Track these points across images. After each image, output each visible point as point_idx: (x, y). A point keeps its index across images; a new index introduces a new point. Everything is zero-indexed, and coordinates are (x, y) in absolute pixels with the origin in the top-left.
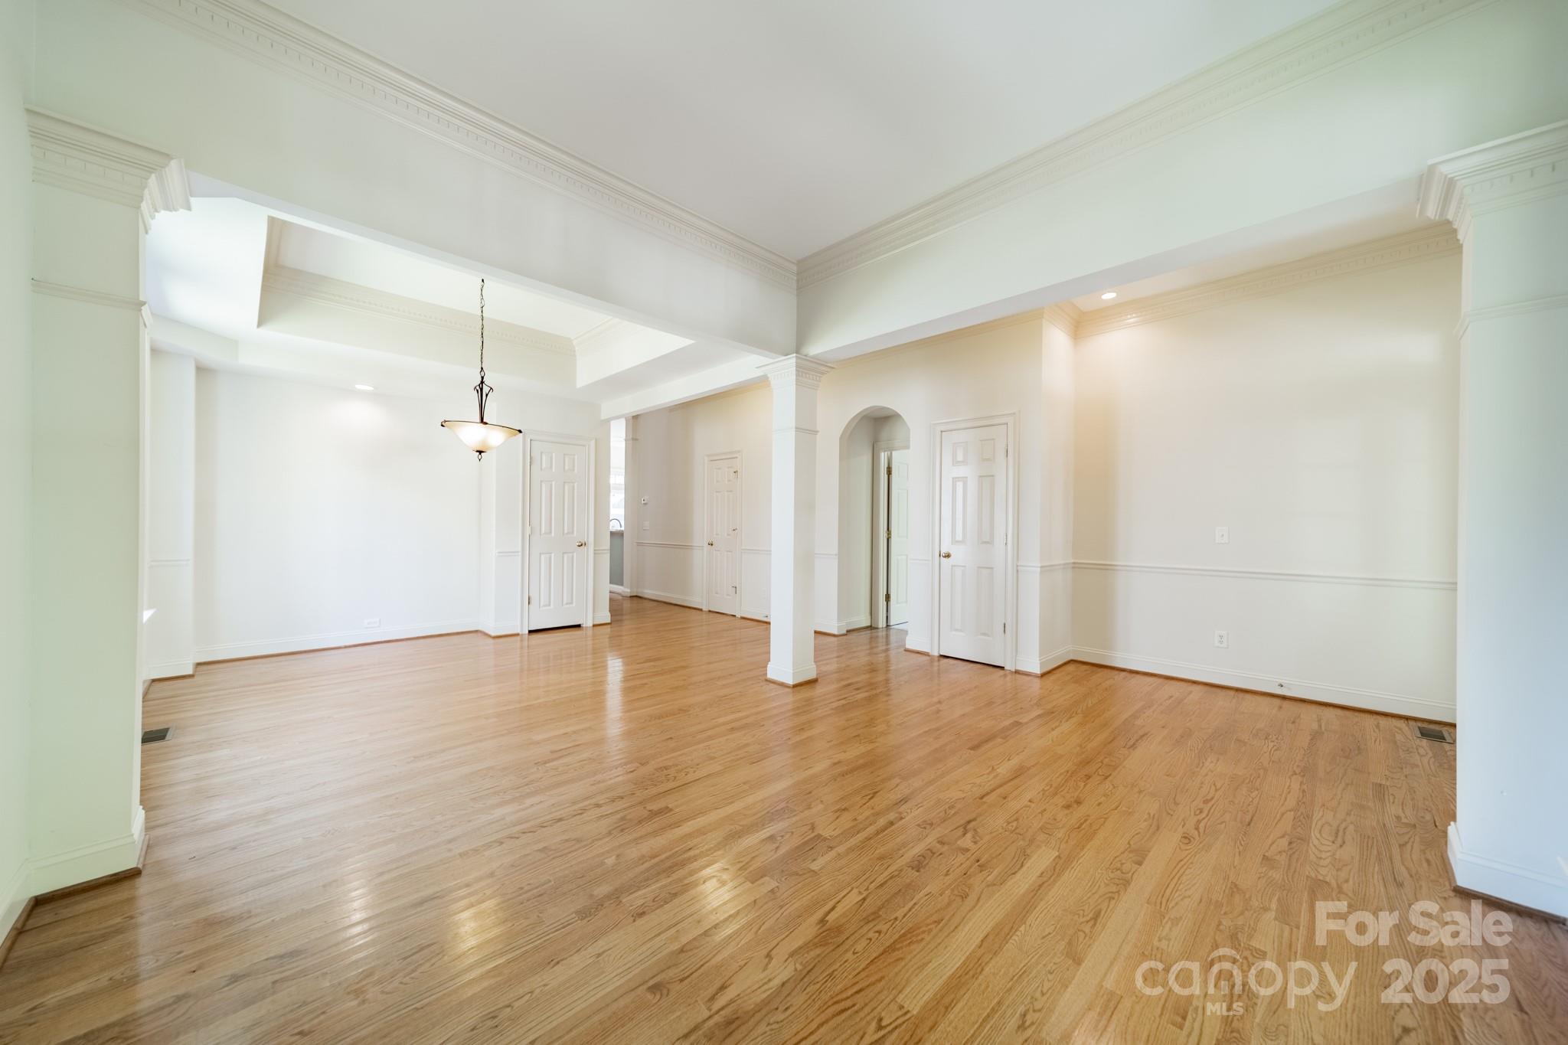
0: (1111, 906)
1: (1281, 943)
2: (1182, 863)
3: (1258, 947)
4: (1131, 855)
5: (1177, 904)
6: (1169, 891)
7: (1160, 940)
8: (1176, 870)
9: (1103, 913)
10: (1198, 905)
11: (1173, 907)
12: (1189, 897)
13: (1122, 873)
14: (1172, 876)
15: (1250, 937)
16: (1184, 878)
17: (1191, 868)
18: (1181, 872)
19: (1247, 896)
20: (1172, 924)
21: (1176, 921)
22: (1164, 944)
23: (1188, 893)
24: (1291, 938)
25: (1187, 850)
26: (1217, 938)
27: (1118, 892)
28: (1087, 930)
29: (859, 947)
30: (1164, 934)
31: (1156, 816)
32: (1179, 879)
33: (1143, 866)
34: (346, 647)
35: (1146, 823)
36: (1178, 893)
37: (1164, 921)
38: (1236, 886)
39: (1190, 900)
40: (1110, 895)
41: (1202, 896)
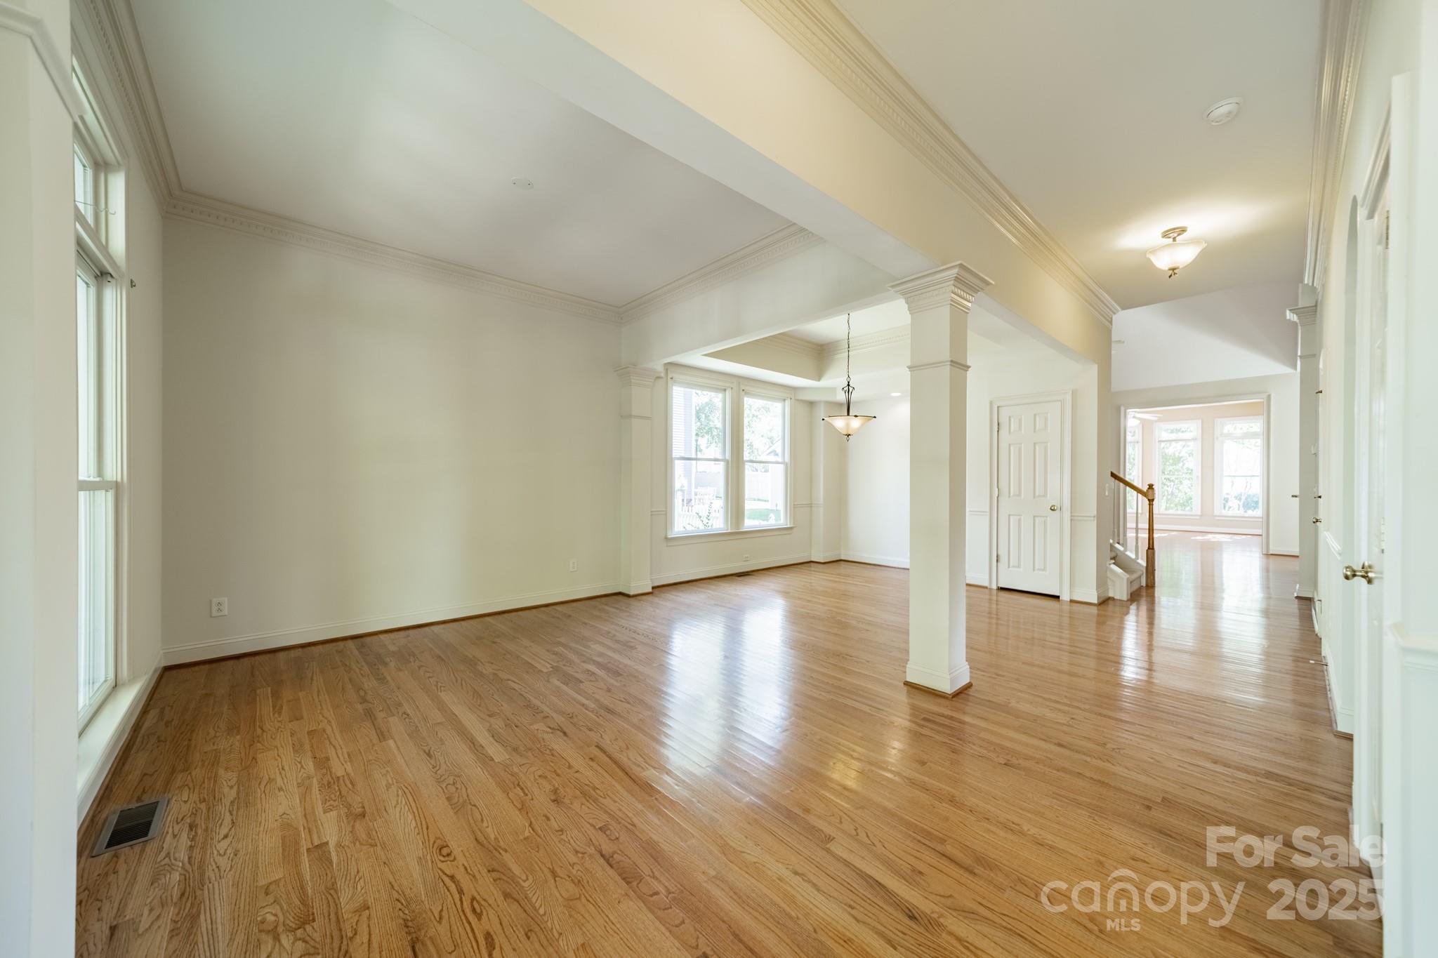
0: (429, 765)
1: (316, 828)
2: (425, 827)
3: (331, 813)
4: (461, 800)
5: (398, 795)
6: (411, 799)
7: (387, 771)
8: (422, 816)
9: (428, 758)
10: (385, 807)
11: (398, 791)
12: (395, 807)
13: (449, 784)
14: (420, 810)
15: (339, 816)
16: (411, 816)
17: (415, 828)
18: (417, 818)
19: (358, 843)
20: (389, 783)
21: (388, 786)
22: (384, 771)
23: (398, 809)
24: (311, 837)
25: (434, 842)
26: (359, 797)
27: (436, 773)
28: (425, 748)
29: (485, 686)
30: (388, 776)
31: (497, 854)
32: (414, 813)
33: (445, 800)
34: (898, 568)
35: (492, 837)
36: (404, 802)
37: (395, 781)
38: (372, 845)
39: (393, 805)
40: (438, 768)
41: (388, 814)
